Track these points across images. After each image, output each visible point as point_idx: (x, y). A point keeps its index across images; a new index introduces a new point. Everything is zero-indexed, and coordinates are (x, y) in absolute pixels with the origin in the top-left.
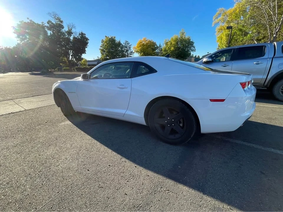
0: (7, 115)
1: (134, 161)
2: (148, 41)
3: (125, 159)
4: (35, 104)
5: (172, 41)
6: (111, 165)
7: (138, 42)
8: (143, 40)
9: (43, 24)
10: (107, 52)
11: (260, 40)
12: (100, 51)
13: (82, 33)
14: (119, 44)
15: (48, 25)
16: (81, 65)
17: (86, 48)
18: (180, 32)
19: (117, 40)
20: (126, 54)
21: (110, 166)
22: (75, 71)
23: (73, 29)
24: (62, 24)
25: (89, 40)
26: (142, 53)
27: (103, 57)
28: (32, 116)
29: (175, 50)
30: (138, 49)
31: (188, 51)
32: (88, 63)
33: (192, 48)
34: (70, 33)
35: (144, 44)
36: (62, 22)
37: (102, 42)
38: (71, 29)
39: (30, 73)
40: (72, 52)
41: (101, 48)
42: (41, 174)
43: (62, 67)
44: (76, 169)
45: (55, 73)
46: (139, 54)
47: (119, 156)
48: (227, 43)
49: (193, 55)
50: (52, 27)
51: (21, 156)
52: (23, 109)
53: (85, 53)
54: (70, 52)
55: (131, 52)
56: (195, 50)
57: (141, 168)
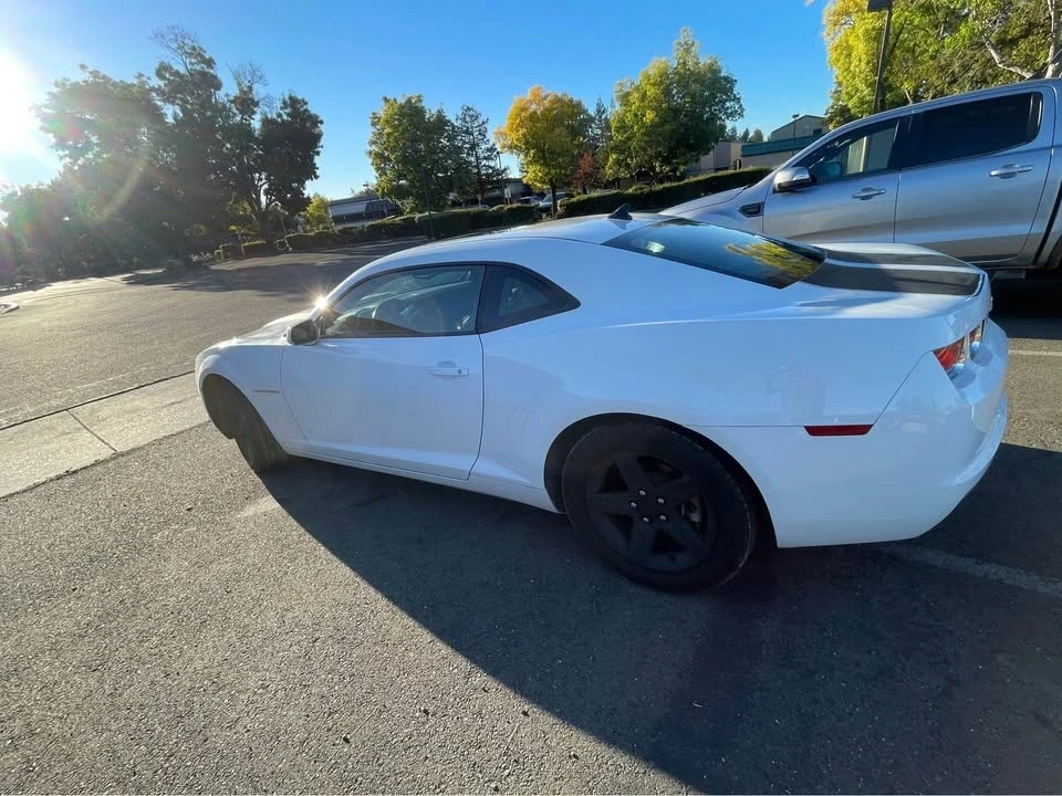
0: (51, 484)
1: (518, 685)
2: (550, 98)
3: (485, 677)
4: (149, 421)
5: (648, 87)
6: (431, 709)
7: (511, 109)
8: (529, 96)
9: (143, 83)
10: (398, 163)
11: (1014, 42)
12: (371, 160)
13: (291, 98)
14: (441, 122)
15: (162, 83)
16: (308, 221)
17: (316, 157)
18: (676, 41)
19: (431, 108)
20: (473, 159)
21: (426, 712)
22: (286, 252)
23: (255, 87)
24: (212, 71)
25: (322, 122)
26: (532, 151)
27: (383, 185)
28: (140, 484)
29: (663, 122)
30: (513, 137)
31: (714, 118)
32: (331, 213)
33: (728, 104)
34: (247, 103)
35: (535, 113)
36: (210, 63)
37: (374, 124)
38: (250, 88)
39: (125, 279)
40: (267, 178)
41: (374, 148)
42: (173, 766)
43: (240, 237)
44: (301, 735)
45: (214, 267)
46: (522, 156)
47: (461, 663)
48: (871, 71)
49: (734, 130)
50: (179, 87)
51: (101, 681)
52: (106, 453)
53: (316, 177)
54: (260, 179)
55: (488, 150)
56: (743, 110)
57: (546, 721)
